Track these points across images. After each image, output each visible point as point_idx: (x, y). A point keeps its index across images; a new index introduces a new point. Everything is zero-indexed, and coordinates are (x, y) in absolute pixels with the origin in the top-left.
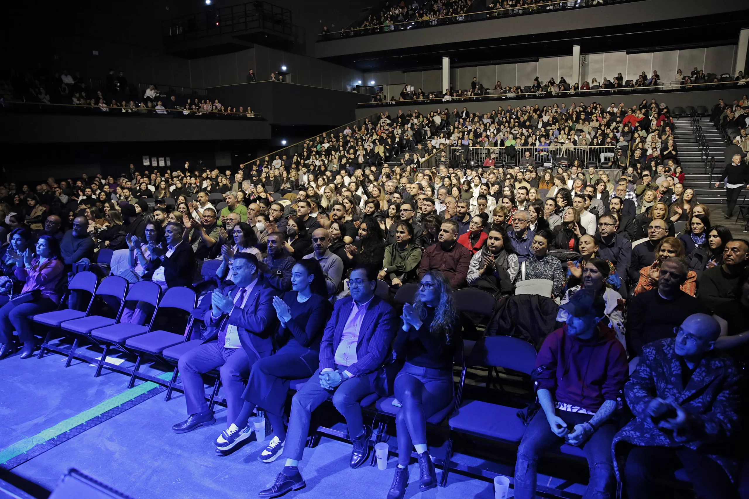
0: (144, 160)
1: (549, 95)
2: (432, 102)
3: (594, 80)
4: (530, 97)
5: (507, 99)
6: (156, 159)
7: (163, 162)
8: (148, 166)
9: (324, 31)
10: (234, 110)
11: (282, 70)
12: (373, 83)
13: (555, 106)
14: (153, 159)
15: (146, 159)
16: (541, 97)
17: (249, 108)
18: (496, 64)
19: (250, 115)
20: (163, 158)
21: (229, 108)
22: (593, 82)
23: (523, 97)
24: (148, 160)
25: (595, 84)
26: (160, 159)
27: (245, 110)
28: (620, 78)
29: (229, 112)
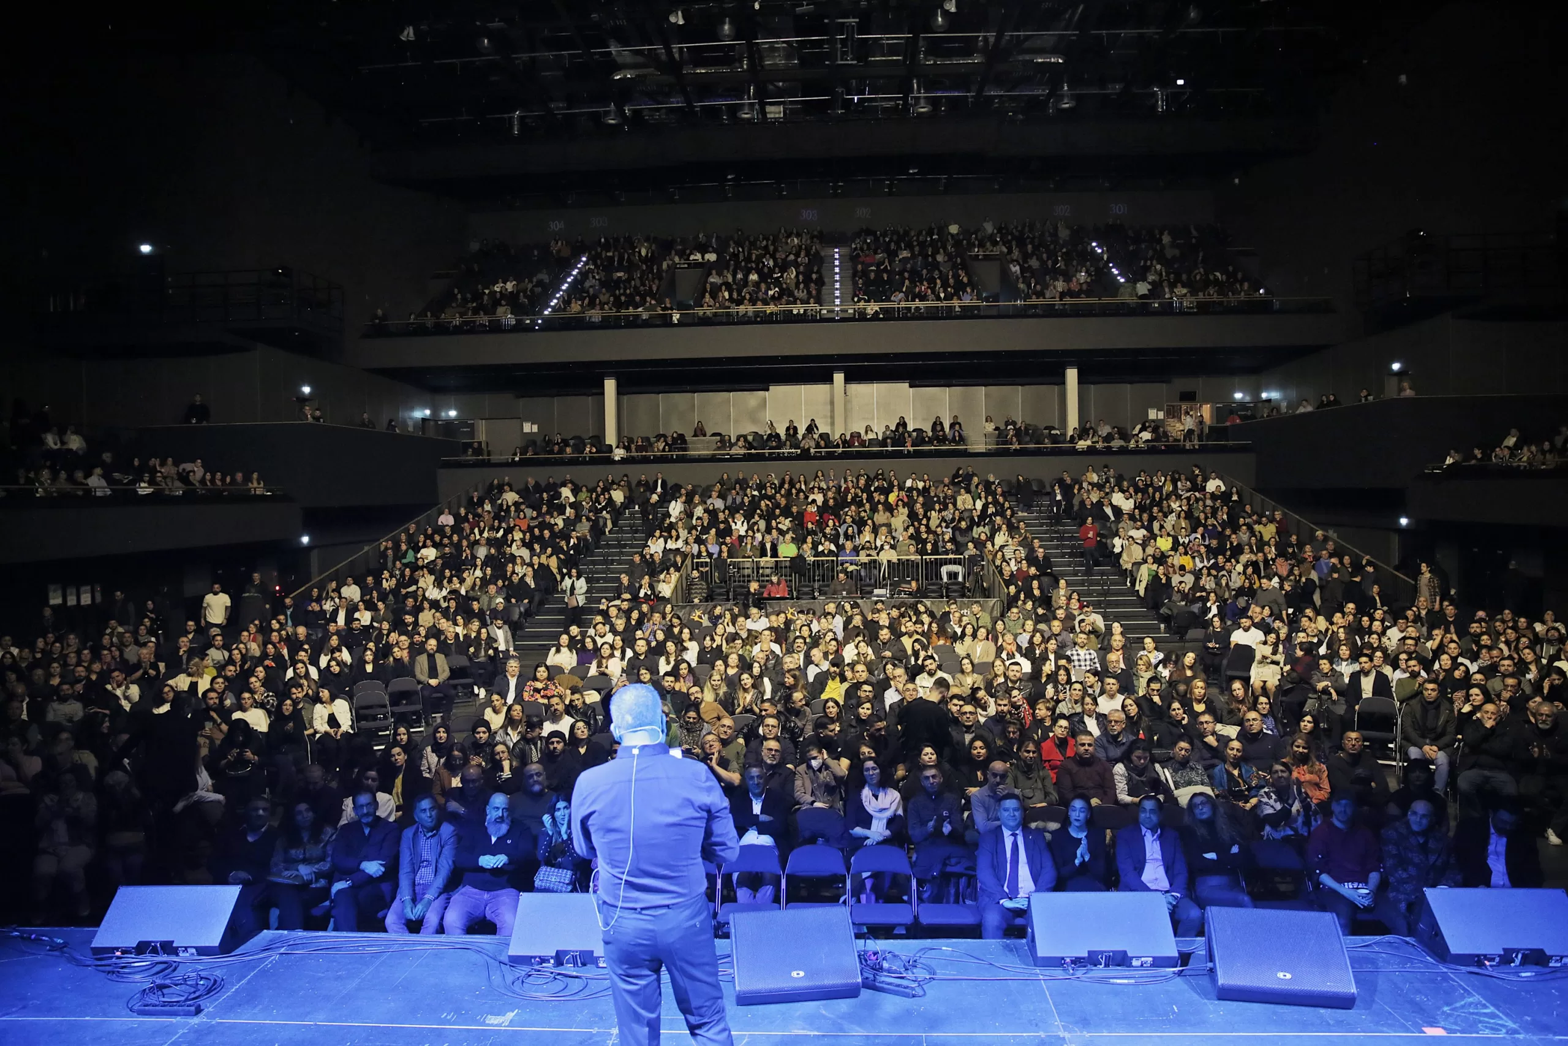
0: (51, 594)
1: (805, 455)
2: (593, 461)
3: (868, 429)
4: (772, 458)
5: (733, 459)
6: (74, 591)
7: (89, 595)
8: (59, 606)
9: (376, 317)
10: (228, 479)
11: (303, 393)
12: (453, 413)
13: (820, 474)
14: (68, 591)
15: (55, 591)
16: (790, 458)
17: (255, 475)
18: (694, 392)
19: (257, 487)
20: (88, 588)
21: (219, 475)
22: (866, 432)
23: (760, 458)
24: (59, 593)
25: (871, 436)
26: (83, 589)
27: (247, 479)
28: (903, 424)
29: (219, 483)
